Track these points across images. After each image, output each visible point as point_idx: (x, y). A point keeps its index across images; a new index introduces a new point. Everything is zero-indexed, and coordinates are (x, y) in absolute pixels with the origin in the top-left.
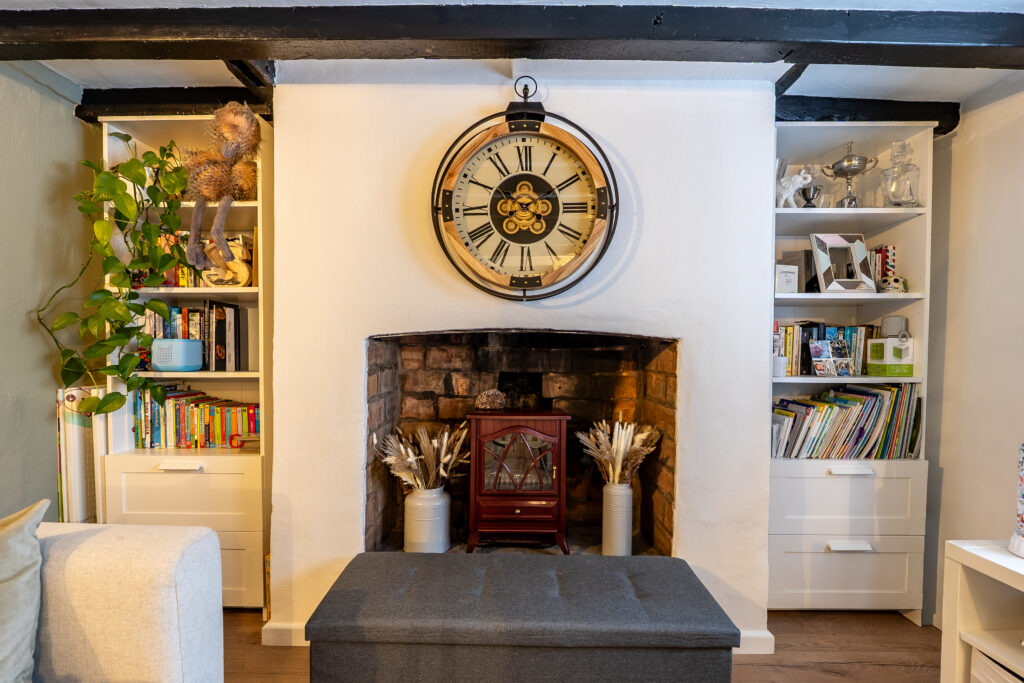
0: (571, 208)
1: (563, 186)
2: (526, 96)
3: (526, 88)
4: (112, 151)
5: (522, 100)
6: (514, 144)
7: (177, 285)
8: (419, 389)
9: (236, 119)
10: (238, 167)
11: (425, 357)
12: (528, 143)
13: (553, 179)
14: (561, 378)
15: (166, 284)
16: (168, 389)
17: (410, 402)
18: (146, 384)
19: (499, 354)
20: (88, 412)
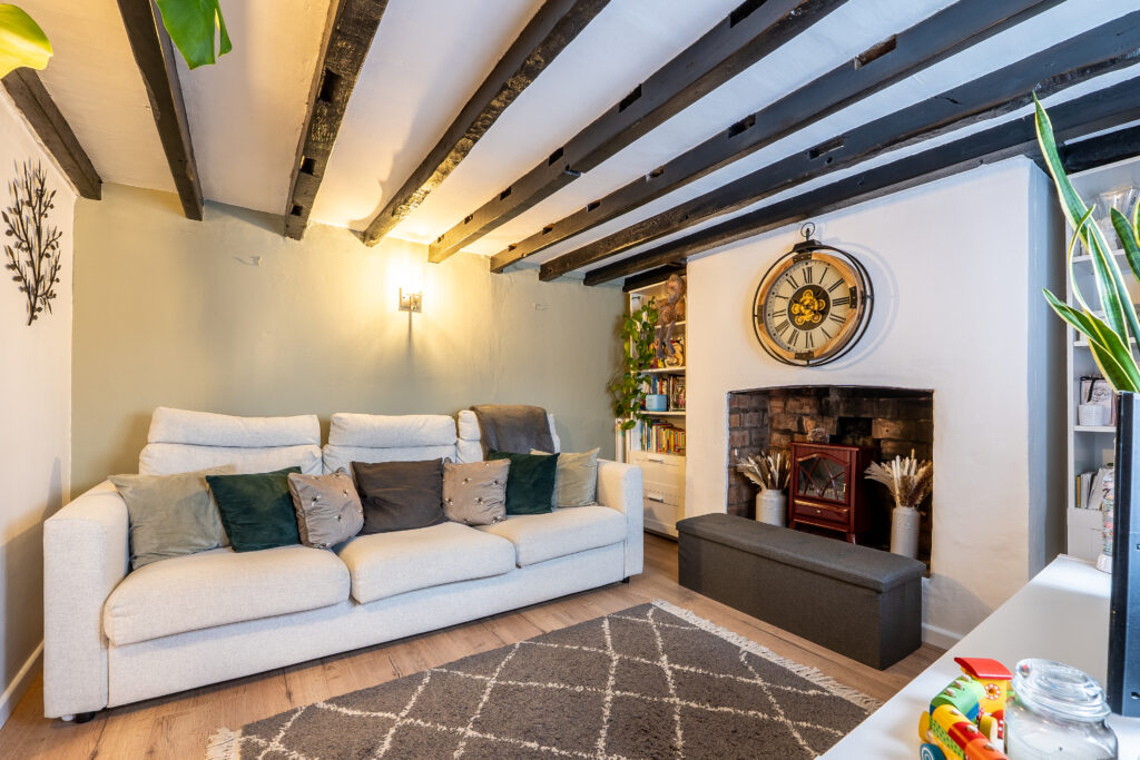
0: (838, 302)
1: (831, 290)
2: (807, 236)
3: (808, 230)
4: (634, 305)
5: (805, 240)
6: (801, 268)
7: (657, 367)
8: (781, 427)
9: (673, 282)
10: (677, 305)
11: (785, 405)
12: (809, 265)
13: (826, 285)
14: (889, 423)
15: (652, 367)
16: (653, 421)
17: (776, 436)
18: (644, 418)
19: (837, 403)
20: (626, 427)
